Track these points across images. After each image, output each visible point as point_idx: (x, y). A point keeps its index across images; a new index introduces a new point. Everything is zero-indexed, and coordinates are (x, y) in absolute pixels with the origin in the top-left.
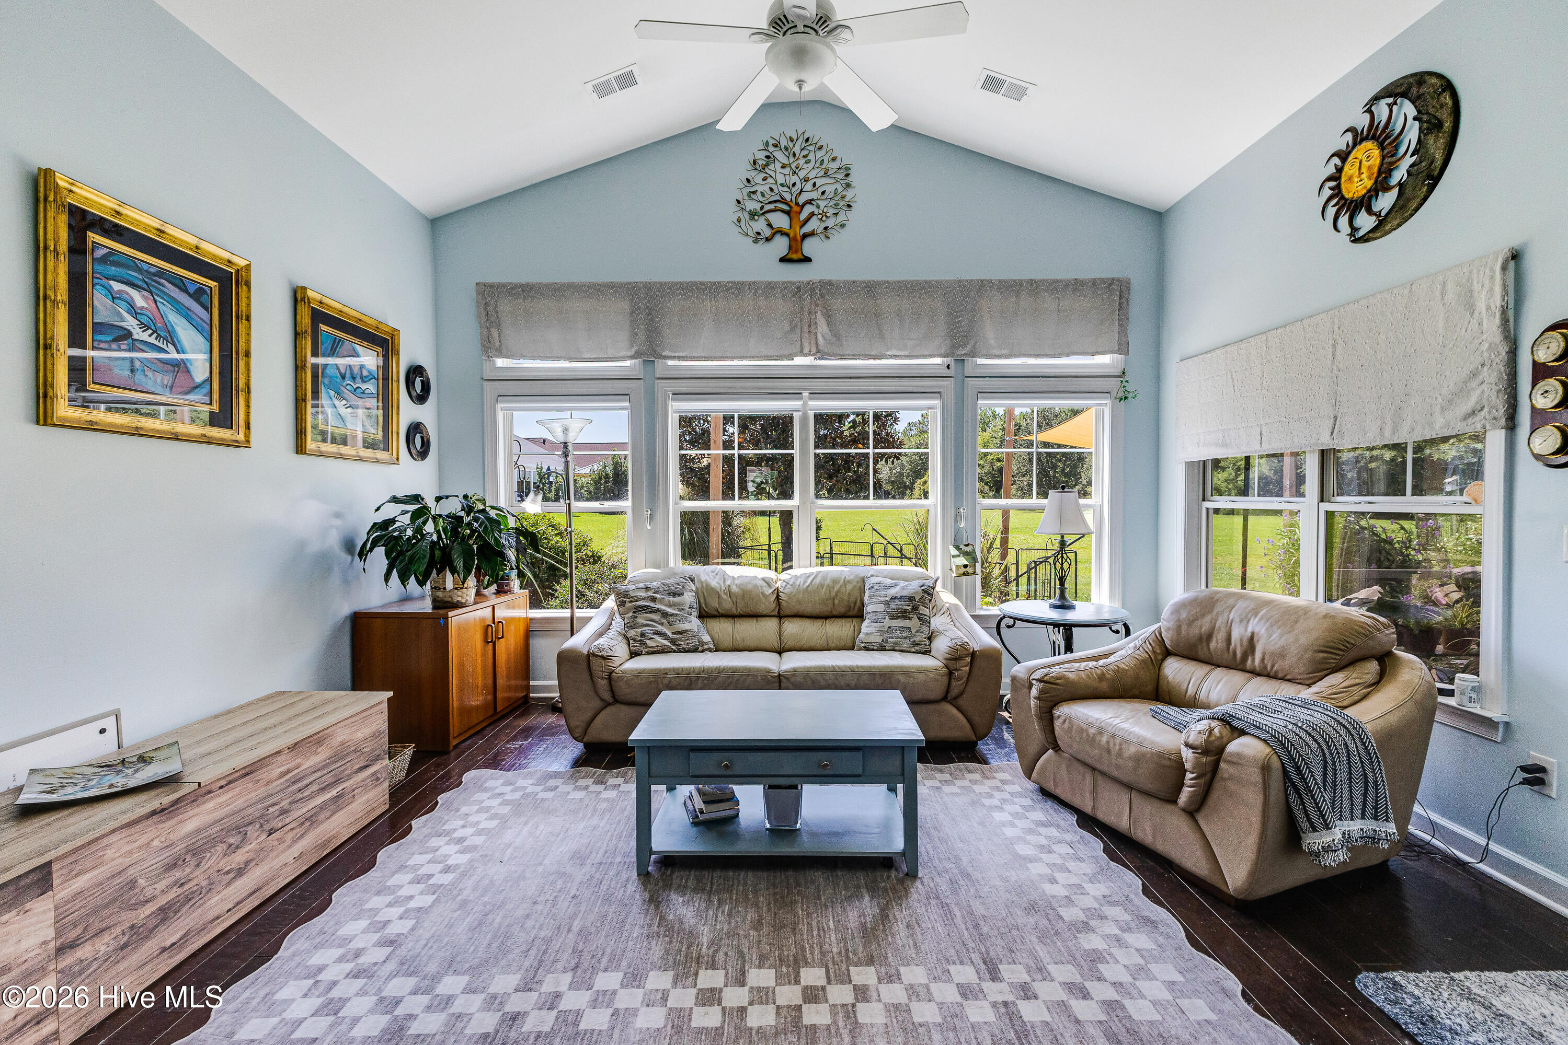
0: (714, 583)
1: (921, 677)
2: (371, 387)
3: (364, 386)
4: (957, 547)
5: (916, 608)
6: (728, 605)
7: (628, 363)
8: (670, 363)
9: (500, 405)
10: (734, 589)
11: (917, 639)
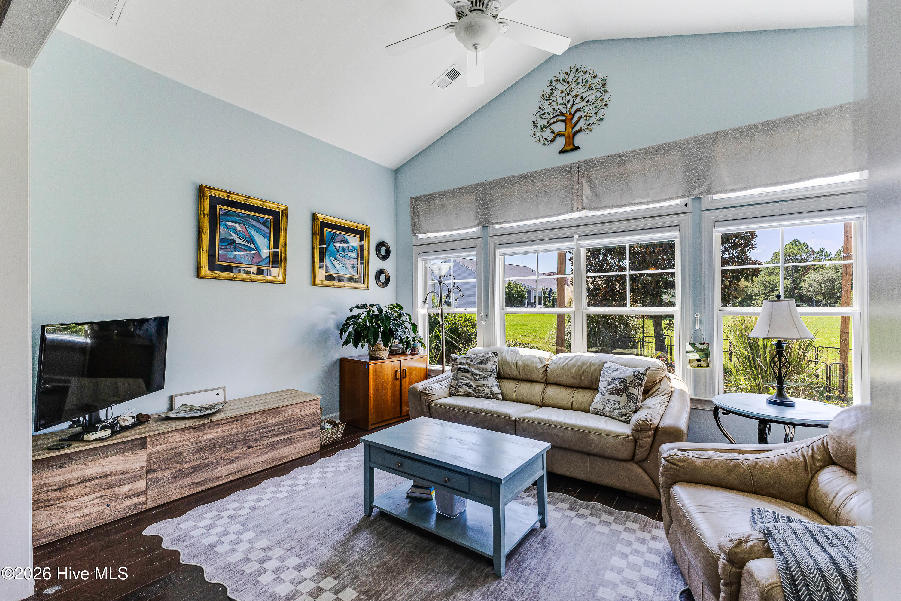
0: (509, 358)
1: (611, 439)
2: (354, 254)
3: (350, 254)
4: (693, 345)
5: (626, 388)
6: (515, 372)
7: (475, 229)
8: (497, 226)
9: (420, 258)
10: (520, 363)
11: (623, 411)
